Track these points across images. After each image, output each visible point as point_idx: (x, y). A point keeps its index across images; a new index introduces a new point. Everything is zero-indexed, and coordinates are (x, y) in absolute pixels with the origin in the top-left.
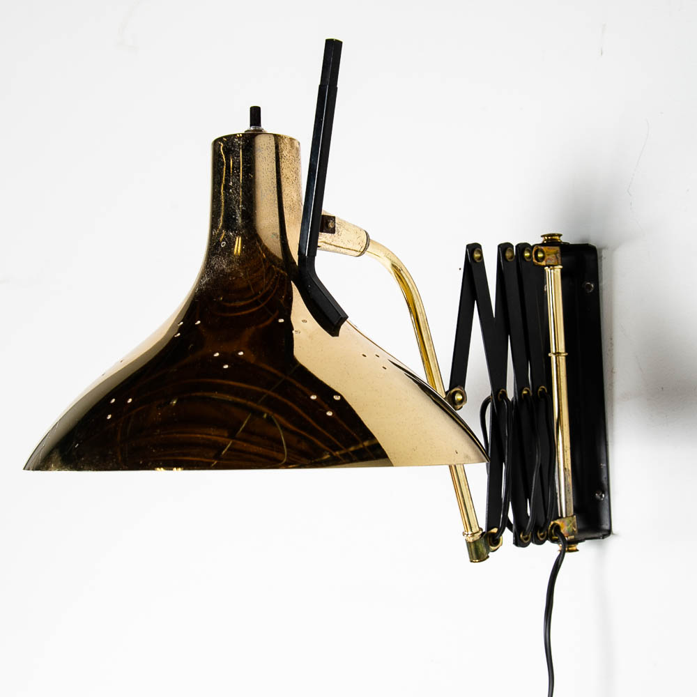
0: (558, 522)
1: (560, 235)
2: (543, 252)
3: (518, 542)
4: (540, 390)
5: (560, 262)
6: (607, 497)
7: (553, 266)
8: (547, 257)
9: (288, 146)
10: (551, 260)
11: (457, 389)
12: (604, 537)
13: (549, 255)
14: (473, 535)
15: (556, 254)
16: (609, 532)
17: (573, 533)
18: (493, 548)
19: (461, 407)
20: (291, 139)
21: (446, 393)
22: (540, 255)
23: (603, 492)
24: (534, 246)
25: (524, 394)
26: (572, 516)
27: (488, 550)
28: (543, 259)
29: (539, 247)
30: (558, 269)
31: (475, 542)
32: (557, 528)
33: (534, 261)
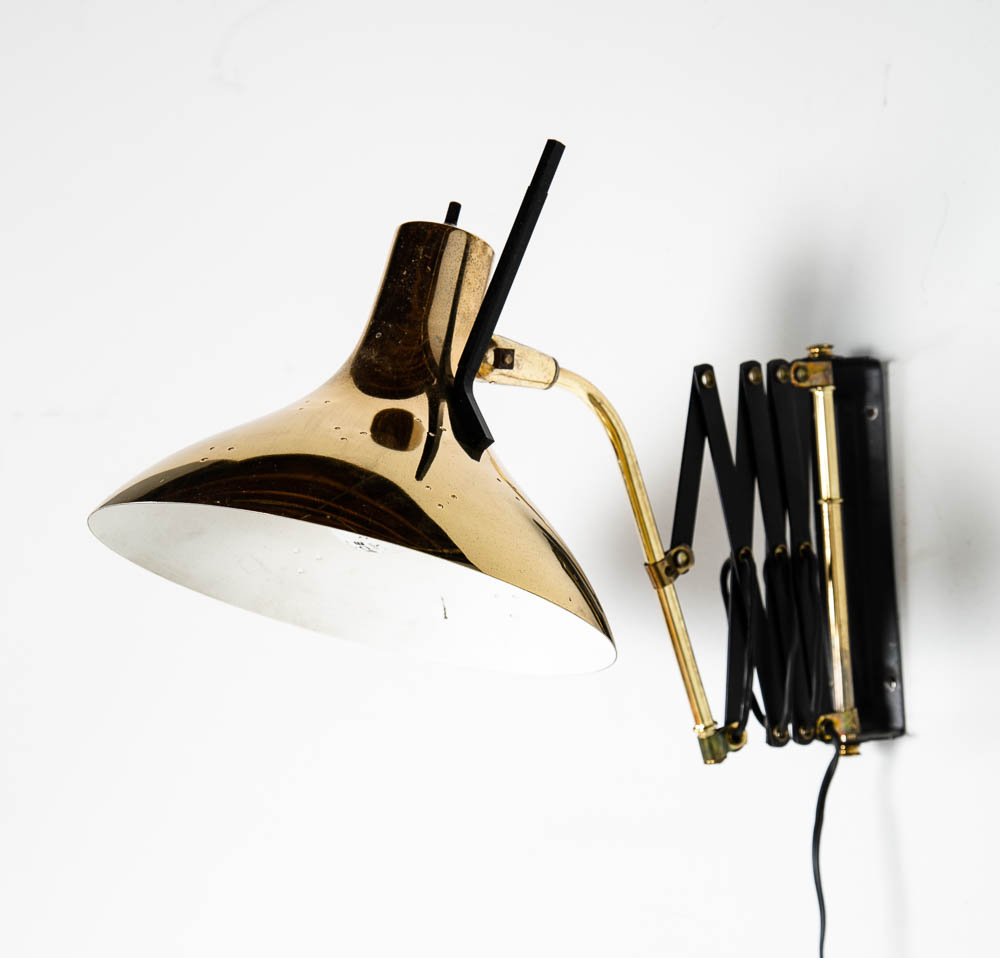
0: (829, 717)
1: (830, 347)
2: (805, 369)
3: (773, 741)
4: (802, 547)
5: (831, 380)
6: (899, 687)
7: (823, 386)
8: (812, 376)
9: (480, 250)
10: (817, 379)
11: (682, 548)
12: (894, 737)
13: (815, 372)
14: (706, 728)
15: (824, 371)
16: (902, 732)
17: (852, 731)
18: (733, 747)
19: (687, 571)
20: (485, 244)
21: (666, 554)
22: (801, 374)
23: (894, 680)
24: (793, 362)
25: (779, 554)
26: (852, 710)
27: (727, 750)
28: (806, 378)
29: (802, 364)
30: (830, 389)
31: (709, 738)
32: (829, 725)
33: (794, 381)
